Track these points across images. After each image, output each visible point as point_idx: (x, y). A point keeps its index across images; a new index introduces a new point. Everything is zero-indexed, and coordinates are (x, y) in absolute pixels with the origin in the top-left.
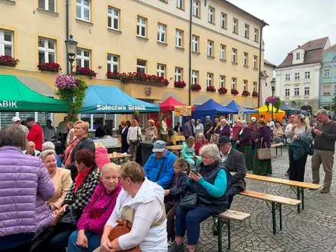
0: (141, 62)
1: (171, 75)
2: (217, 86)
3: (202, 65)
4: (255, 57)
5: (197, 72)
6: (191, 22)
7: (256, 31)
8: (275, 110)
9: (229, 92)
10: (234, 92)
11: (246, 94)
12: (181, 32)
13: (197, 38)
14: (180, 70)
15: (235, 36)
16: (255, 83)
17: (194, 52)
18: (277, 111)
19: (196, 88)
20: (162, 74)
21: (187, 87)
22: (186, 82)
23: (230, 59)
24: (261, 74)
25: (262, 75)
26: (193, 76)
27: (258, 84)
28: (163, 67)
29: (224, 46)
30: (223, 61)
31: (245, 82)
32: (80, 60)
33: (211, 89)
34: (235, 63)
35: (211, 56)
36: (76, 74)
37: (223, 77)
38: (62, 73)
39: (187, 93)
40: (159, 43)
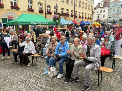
0: (62, 9)
1: (70, 13)
3: (78, 9)
4: (92, 6)
5: (76, 12)
9: (84, 18)
10: (86, 18)
11: (89, 18)
14: (72, 11)
16: (91, 15)
17: (75, 5)
19: (76, 17)
20: (67, 12)
22: (74, 15)
25: (93, 12)
26: (75, 13)
27: (92, 15)
28: (68, 10)
29: (83, 3)
30: (83, 8)
31: (89, 14)
32: (47, 9)
33: (80, 17)
34: (86, 8)
35: (80, 7)
36: (47, 13)
37: (83, 13)
38: (44, 13)
39: (74, 18)
40: (67, 3)
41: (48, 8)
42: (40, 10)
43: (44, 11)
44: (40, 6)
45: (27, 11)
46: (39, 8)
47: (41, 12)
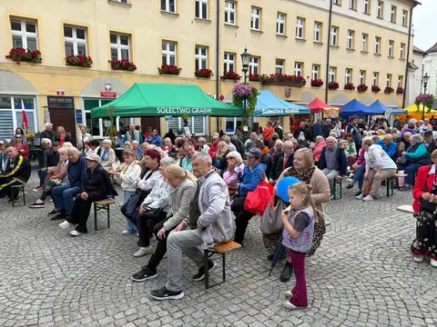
0: (280, 62)
1: (308, 74)
2: (356, 83)
3: (340, 59)
4: (403, 45)
5: (335, 68)
6: (330, 12)
7: (405, 12)
8: (426, 109)
9: (370, 89)
10: (376, 89)
11: (389, 90)
12: (319, 24)
13: (336, 29)
14: (317, 67)
15: (379, 22)
16: (400, 77)
17: (333, 45)
18: (429, 111)
19: (333, 86)
20: (299, 72)
21: (324, 86)
22: (324, 79)
23: (372, 50)
24: (408, 65)
25: (409, 67)
26: (331, 73)
27: (405, 78)
28: (300, 65)
29: (365, 36)
30: (365, 52)
31: (389, 76)
32: (225, 65)
33: (349, 87)
34: (377, 54)
35: (350, 49)
36: (224, 78)
37: (363, 72)
38: (213, 78)
39: (325, 92)
40: (297, 39)
41: (228, 61)
42: (200, 68)
43: (214, 72)
44: (200, 56)
45: (156, 72)
46: (197, 61)
47: (203, 74)
